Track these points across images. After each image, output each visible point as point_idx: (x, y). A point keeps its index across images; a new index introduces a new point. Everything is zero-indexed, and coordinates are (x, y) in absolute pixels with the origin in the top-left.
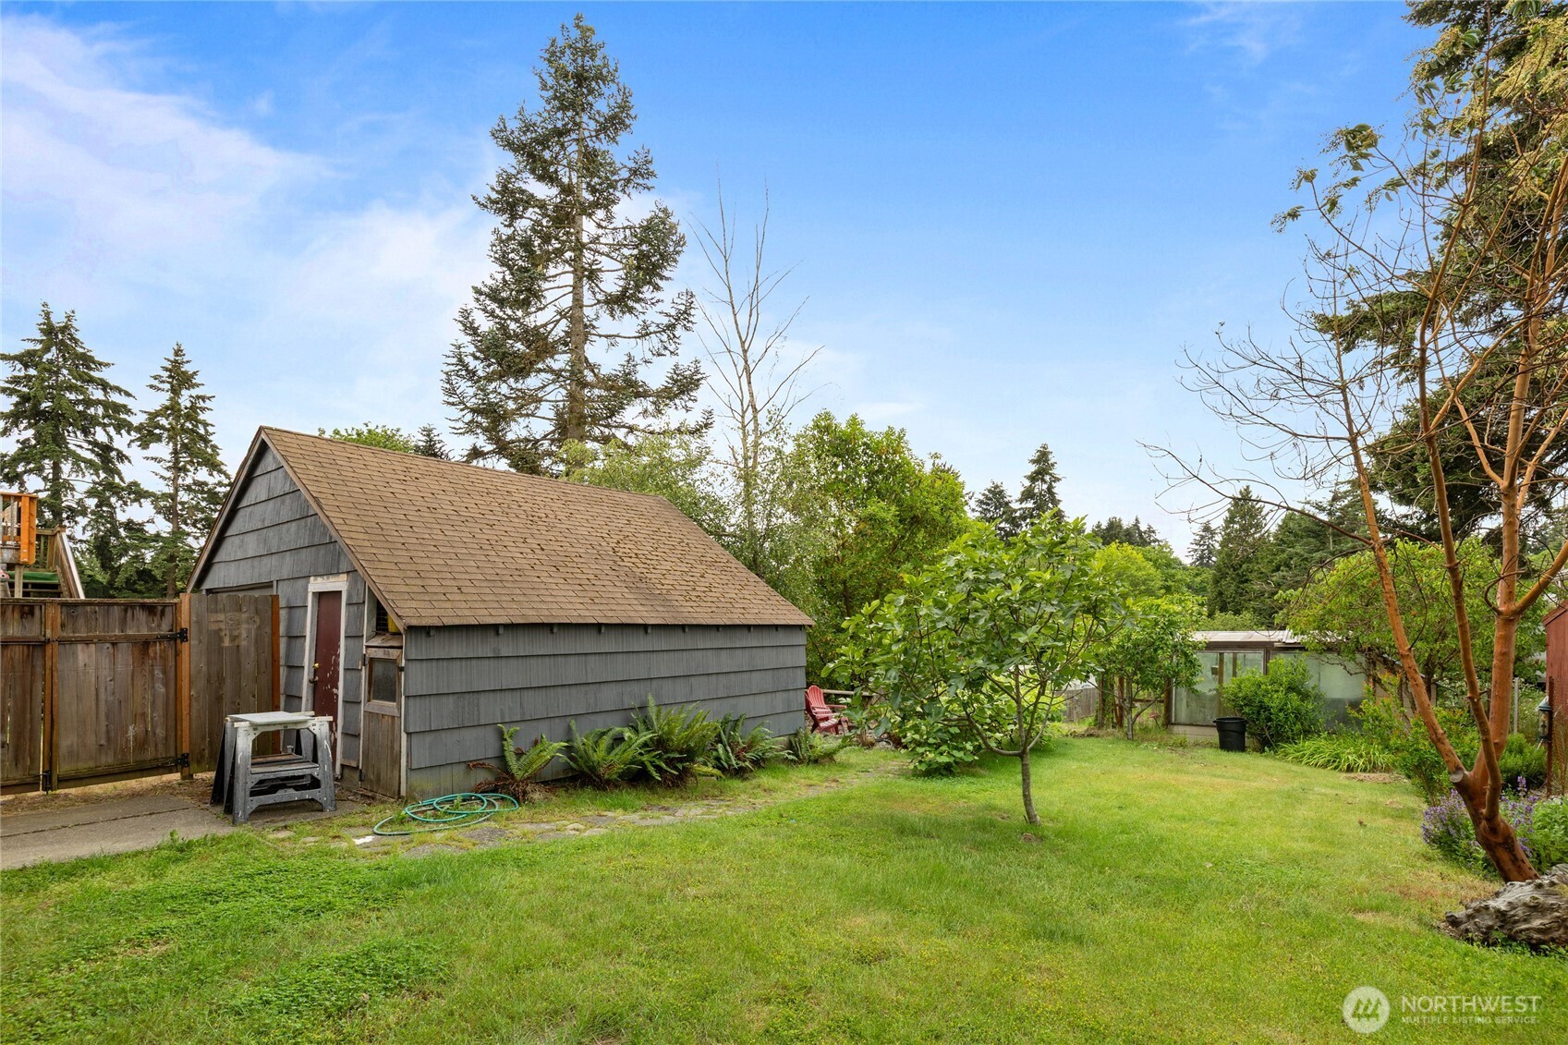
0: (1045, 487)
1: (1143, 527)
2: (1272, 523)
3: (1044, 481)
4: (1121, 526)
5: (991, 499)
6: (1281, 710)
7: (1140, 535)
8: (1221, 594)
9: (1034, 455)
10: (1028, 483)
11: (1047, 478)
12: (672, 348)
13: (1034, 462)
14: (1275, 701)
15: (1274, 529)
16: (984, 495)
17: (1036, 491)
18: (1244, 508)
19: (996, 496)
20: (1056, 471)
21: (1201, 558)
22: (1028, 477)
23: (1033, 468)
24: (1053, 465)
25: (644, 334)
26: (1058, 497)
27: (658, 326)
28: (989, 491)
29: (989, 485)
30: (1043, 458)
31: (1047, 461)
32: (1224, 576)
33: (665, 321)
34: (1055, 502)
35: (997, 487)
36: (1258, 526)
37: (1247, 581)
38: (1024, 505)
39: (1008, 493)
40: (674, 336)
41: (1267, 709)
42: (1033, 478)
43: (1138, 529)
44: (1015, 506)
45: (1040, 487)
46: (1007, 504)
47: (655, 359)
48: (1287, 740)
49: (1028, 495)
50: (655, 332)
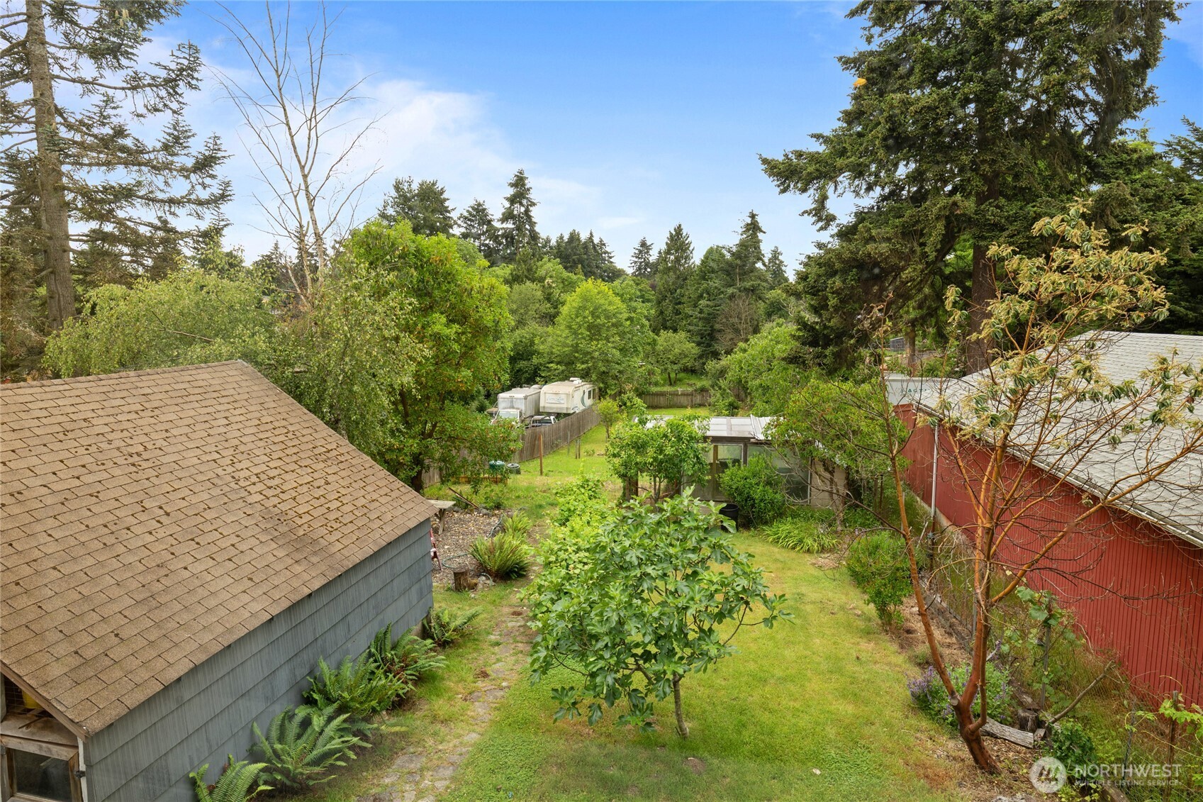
0: (523, 209)
1: (596, 241)
2: (697, 257)
3: (521, 204)
4: (579, 239)
5: (474, 216)
6: (761, 500)
7: (594, 248)
8: (662, 313)
9: (513, 180)
10: (507, 204)
11: (524, 202)
12: (175, 106)
13: (512, 185)
14: (757, 493)
15: (698, 262)
16: (468, 211)
17: (515, 212)
18: (678, 242)
19: (479, 213)
20: (533, 195)
21: (640, 269)
22: (507, 199)
23: (511, 191)
24: (528, 190)
25: (135, 84)
26: (533, 220)
27: (153, 78)
28: (473, 208)
29: (473, 203)
30: (519, 182)
31: (524, 185)
32: (665, 298)
33: (163, 74)
34: (533, 224)
35: (479, 205)
36: (687, 258)
37: (680, 303)
38: (505, 225)
39: (490, 211)
40: (177, 93)
41: (753, 499)
42: (512, 200)
43: (592, 242)
44: (497, 224)
45: (519, 210)
46: (489, 222)
47: (149, 115)
48: (766, 523)
49: (508, 216)
50: (149, 85)
